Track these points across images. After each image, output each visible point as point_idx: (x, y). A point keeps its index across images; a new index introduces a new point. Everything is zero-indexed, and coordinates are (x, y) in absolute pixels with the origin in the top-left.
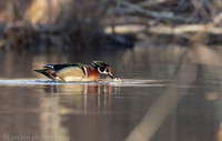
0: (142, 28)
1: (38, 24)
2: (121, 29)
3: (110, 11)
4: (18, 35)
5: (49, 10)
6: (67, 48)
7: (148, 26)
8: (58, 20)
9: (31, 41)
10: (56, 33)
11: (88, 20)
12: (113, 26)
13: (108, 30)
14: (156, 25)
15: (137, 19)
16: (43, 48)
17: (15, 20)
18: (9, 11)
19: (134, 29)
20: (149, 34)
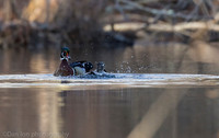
0: (142, 26)
1: (36, 21)
2: (118, 27)
3: (109, 9)
4: (16, 33)
7: (148, 24)
8: (56, 18)
9: (28, 39)
10: (54, 32)
11: (87, 18)
12: (112, 24)
13: (108, 28)
14: (155, 23)
15: (136, 16)
16: (40, 46)
17: (12, 19)
18: (7, 9)
19: (134, 26)
20: (149, 32)
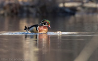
0: (80, 4)
1: (22, 2)
2: (68, 5)
4: (12, 7)
6: (38, 14)
9: (18, 11)
10: (32, 7)
12: (64, 3)
13: (61, 5)
16: (25, 14)
19: (75, 4)
20: (84, 7)
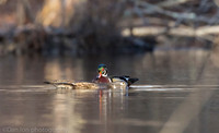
0: (162, 30)
1: (51, 26)
2: (139, 32)
3: (128, 12)
4: (29, 38)
5: (63, 12)
6: (82, 52)
7: (169, 28)
8: (72, 22)
9: (43, 44)
10: (70, 36)
11: (104, 22)
12: (131, 28)
13: (126, 33)
14: (177, 27)
15: (156, 20)
16: (56, 52)
17: (26, 23)
18: (20, 13)
19: (154, 31)
20: (170, 37)
